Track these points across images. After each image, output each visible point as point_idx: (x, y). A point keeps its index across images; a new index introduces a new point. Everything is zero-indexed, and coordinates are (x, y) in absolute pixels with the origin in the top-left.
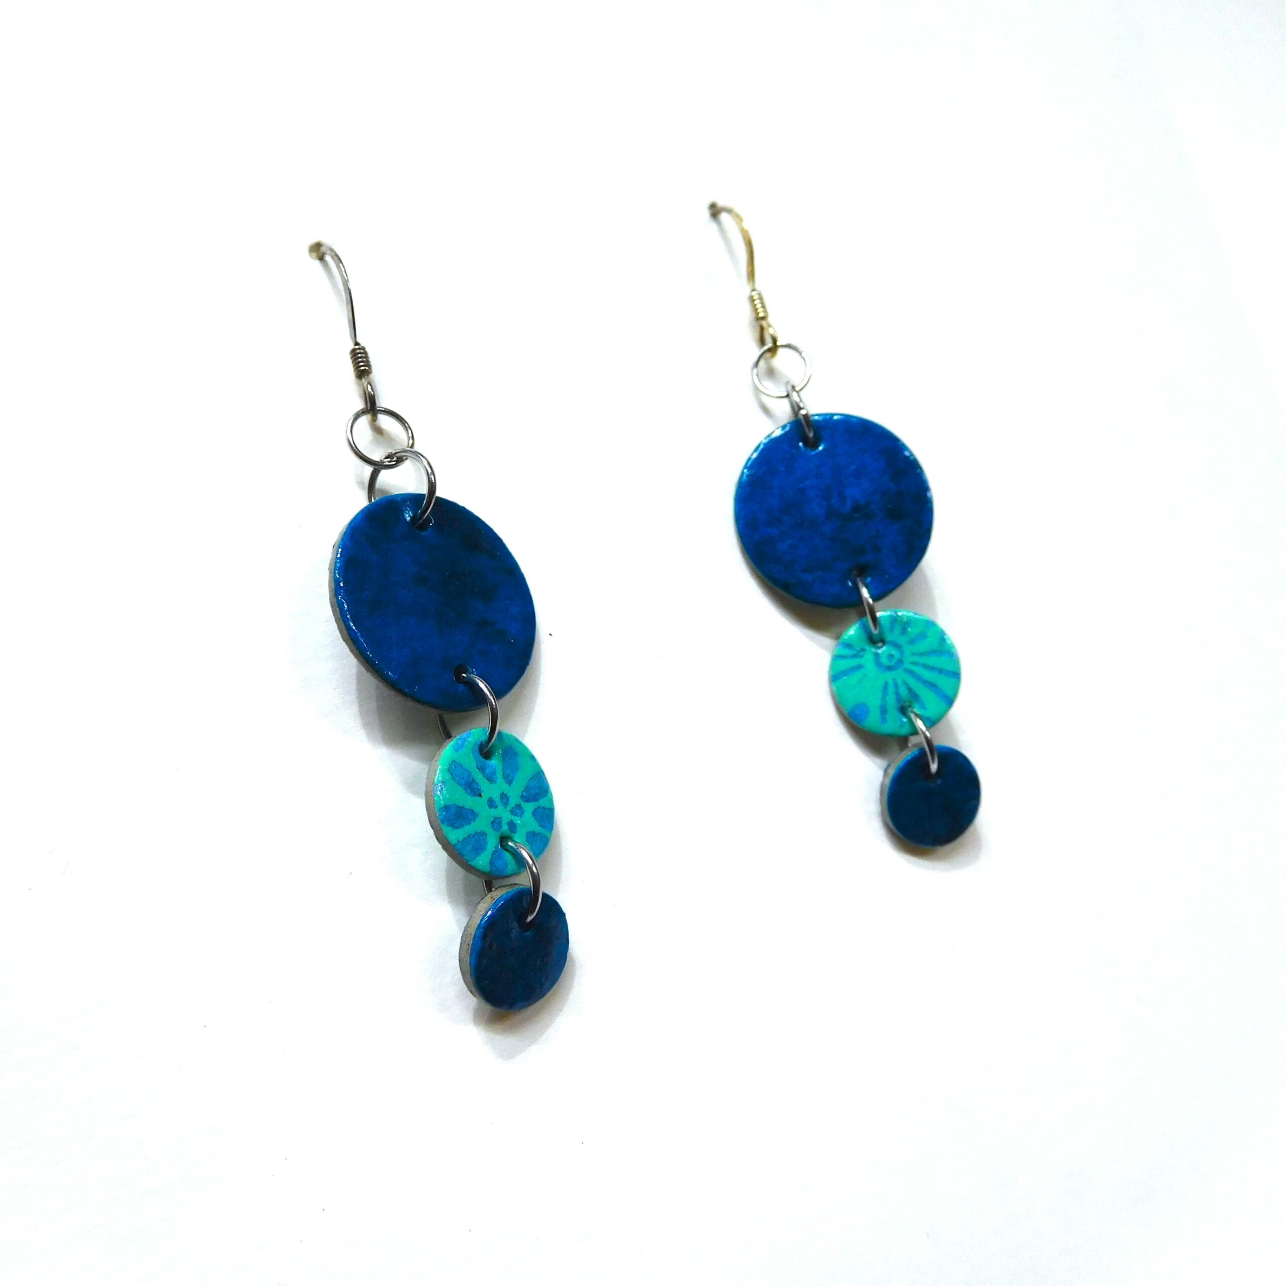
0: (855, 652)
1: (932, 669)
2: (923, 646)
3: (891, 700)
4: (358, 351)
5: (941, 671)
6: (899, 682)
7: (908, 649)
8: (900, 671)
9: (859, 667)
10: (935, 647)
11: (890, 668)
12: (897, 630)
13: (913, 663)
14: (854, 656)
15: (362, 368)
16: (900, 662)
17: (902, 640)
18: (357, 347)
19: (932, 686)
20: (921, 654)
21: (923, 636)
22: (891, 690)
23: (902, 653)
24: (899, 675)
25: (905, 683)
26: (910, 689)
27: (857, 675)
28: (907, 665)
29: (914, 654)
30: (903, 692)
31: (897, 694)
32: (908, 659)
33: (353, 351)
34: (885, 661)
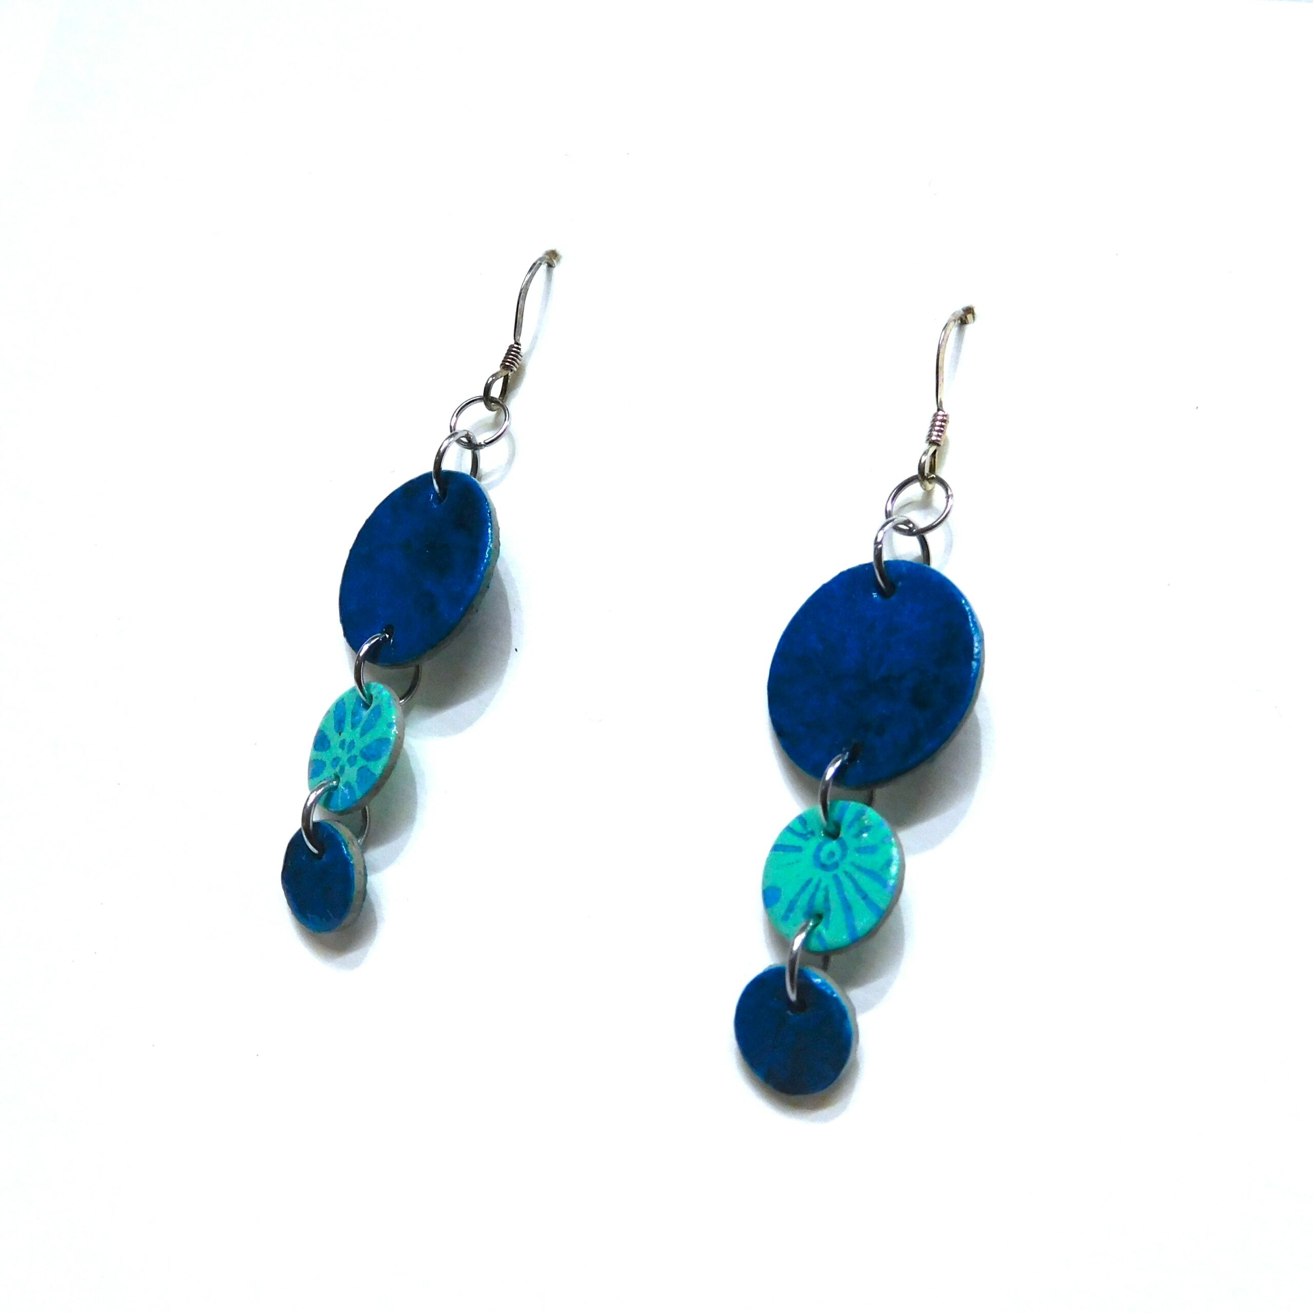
0: (806, 833)
1: (859, 889)
2: (867, 861)
3: (804, 900)
5: (865, 897)
6: (823, 885)
7: (853, 856)
8: (830, 874)
9: (798, 849)
10: (876, 868)
11: (824, 867)
12: (854, 831)
13: (846, 873)
14: (801, 835)
16: (836, 865)
17: (852, 843)
19: (847, 908)
20: (859, 868)
21: (873, 851)
22: (811, 888)
23: (844, 856)
24: (826, 879)
25: (826, 890)
26: (827, 899)
27: (792, 857)
28: (839, 872)
29: (853, 864)
30: (820, 898)
31: (813, 897)
32: (846, 866)
34: (823, 855)
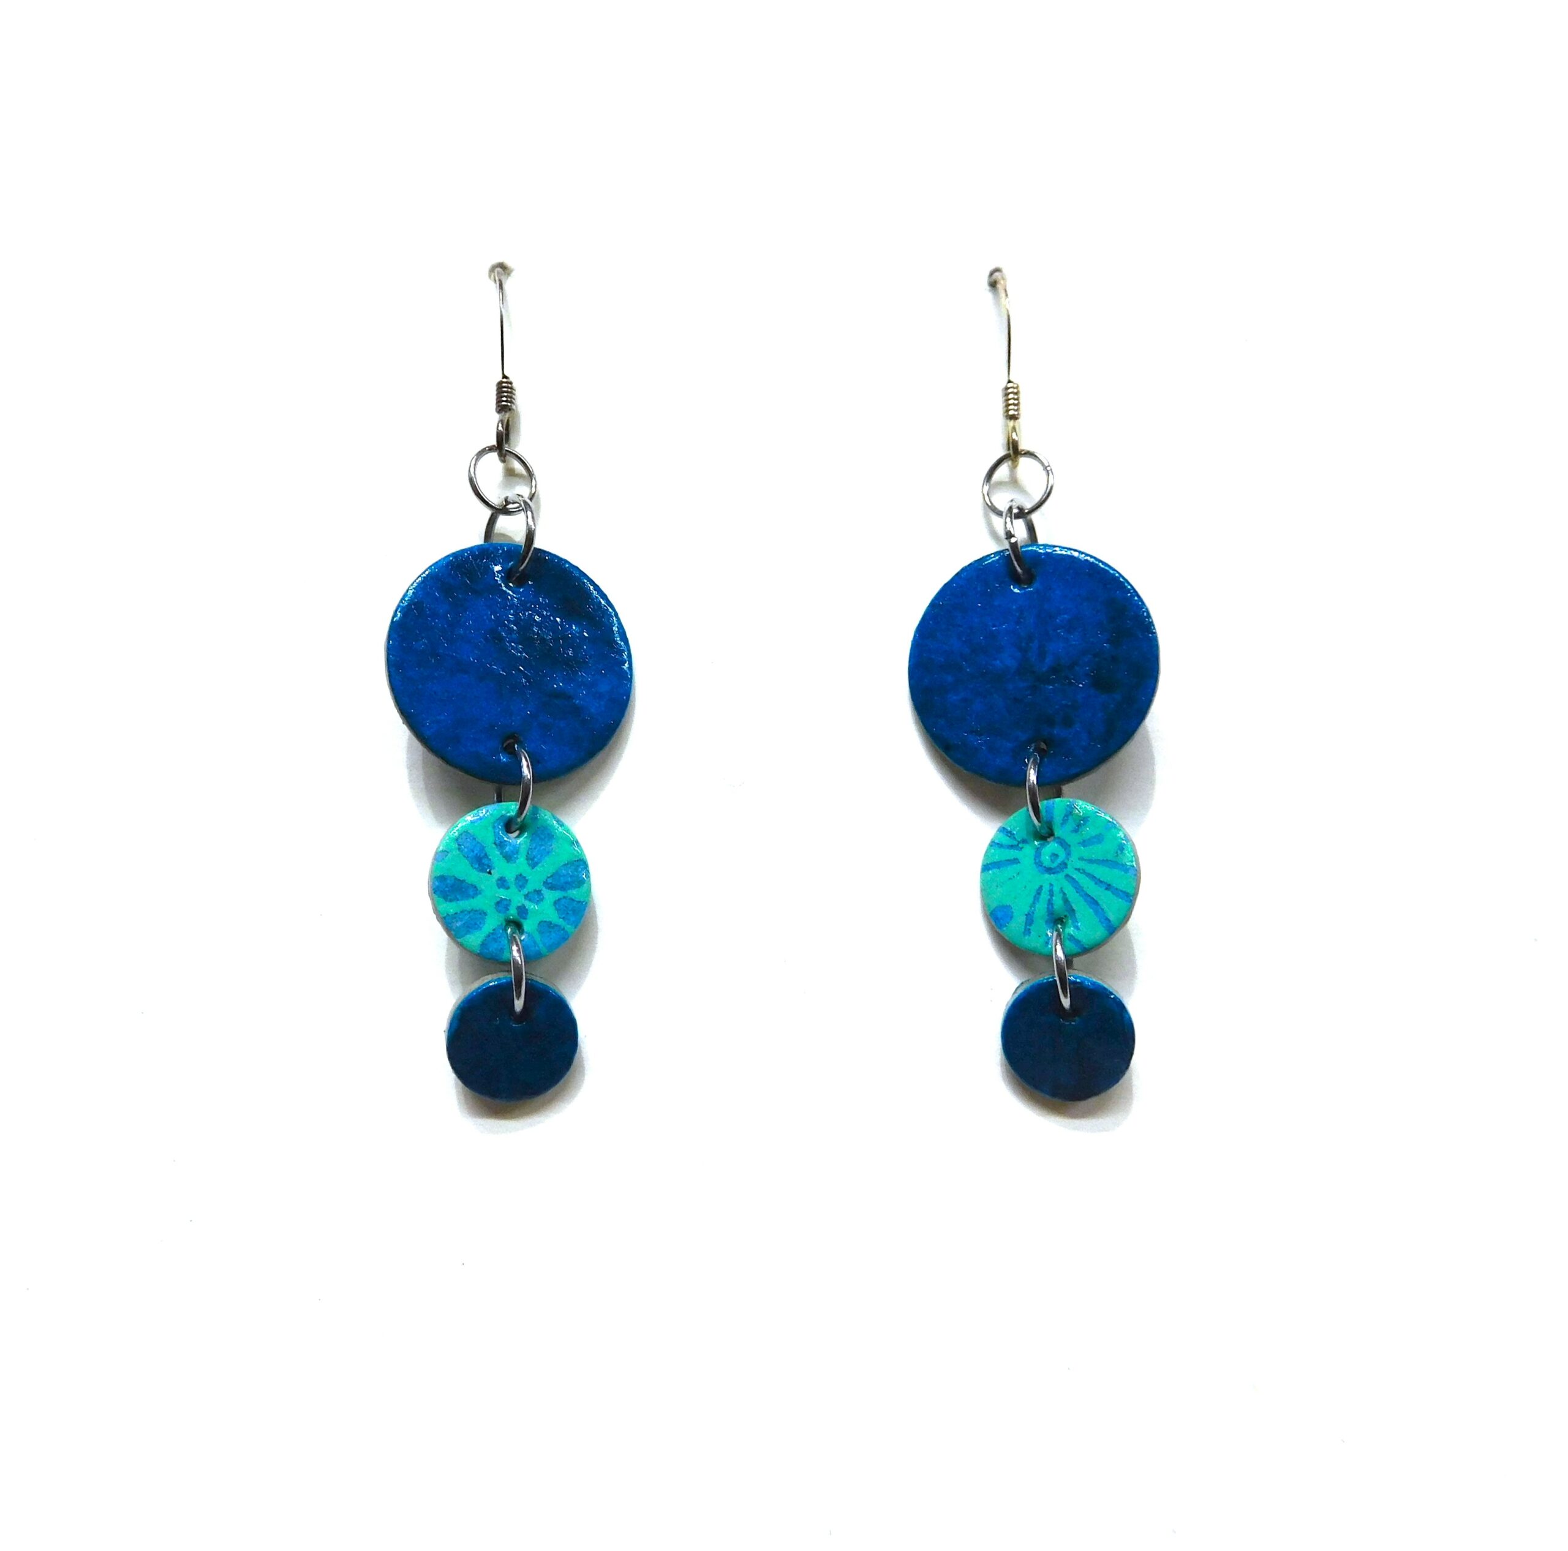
0: (1015, 843)
1: (1099, 882)
2: (1097, 851)
3: (1041, 908)
4: (504, 385)
5: (1108, 887)
6: (1056, 889)
7: (1078, 851)
8: (1061, 876)
9: (1015, 861)
10: (1110, 857)
11: (1049, 870)
12: (1071, 825)
13: (1078, 870)
14: (1012, 847)
15: (504, 403)
16: (1064, 865)
17: (1072, 839)
18: (505, 380)
19: (1093, 903)
20: (1091, 861)
21: (1098, 839)
22: (1045, 896)
23: (1069, 854)
24: (1058, 881)
25: (1062, 890)
26: (1066, 901)
27: (1010, 870)
28: (1070, 871)
29: (1081, 859)
30: (1058, 902)
31: (1050, 903)
32: (1074, 862)
33: (500, 383)
34: (1046, 859)
